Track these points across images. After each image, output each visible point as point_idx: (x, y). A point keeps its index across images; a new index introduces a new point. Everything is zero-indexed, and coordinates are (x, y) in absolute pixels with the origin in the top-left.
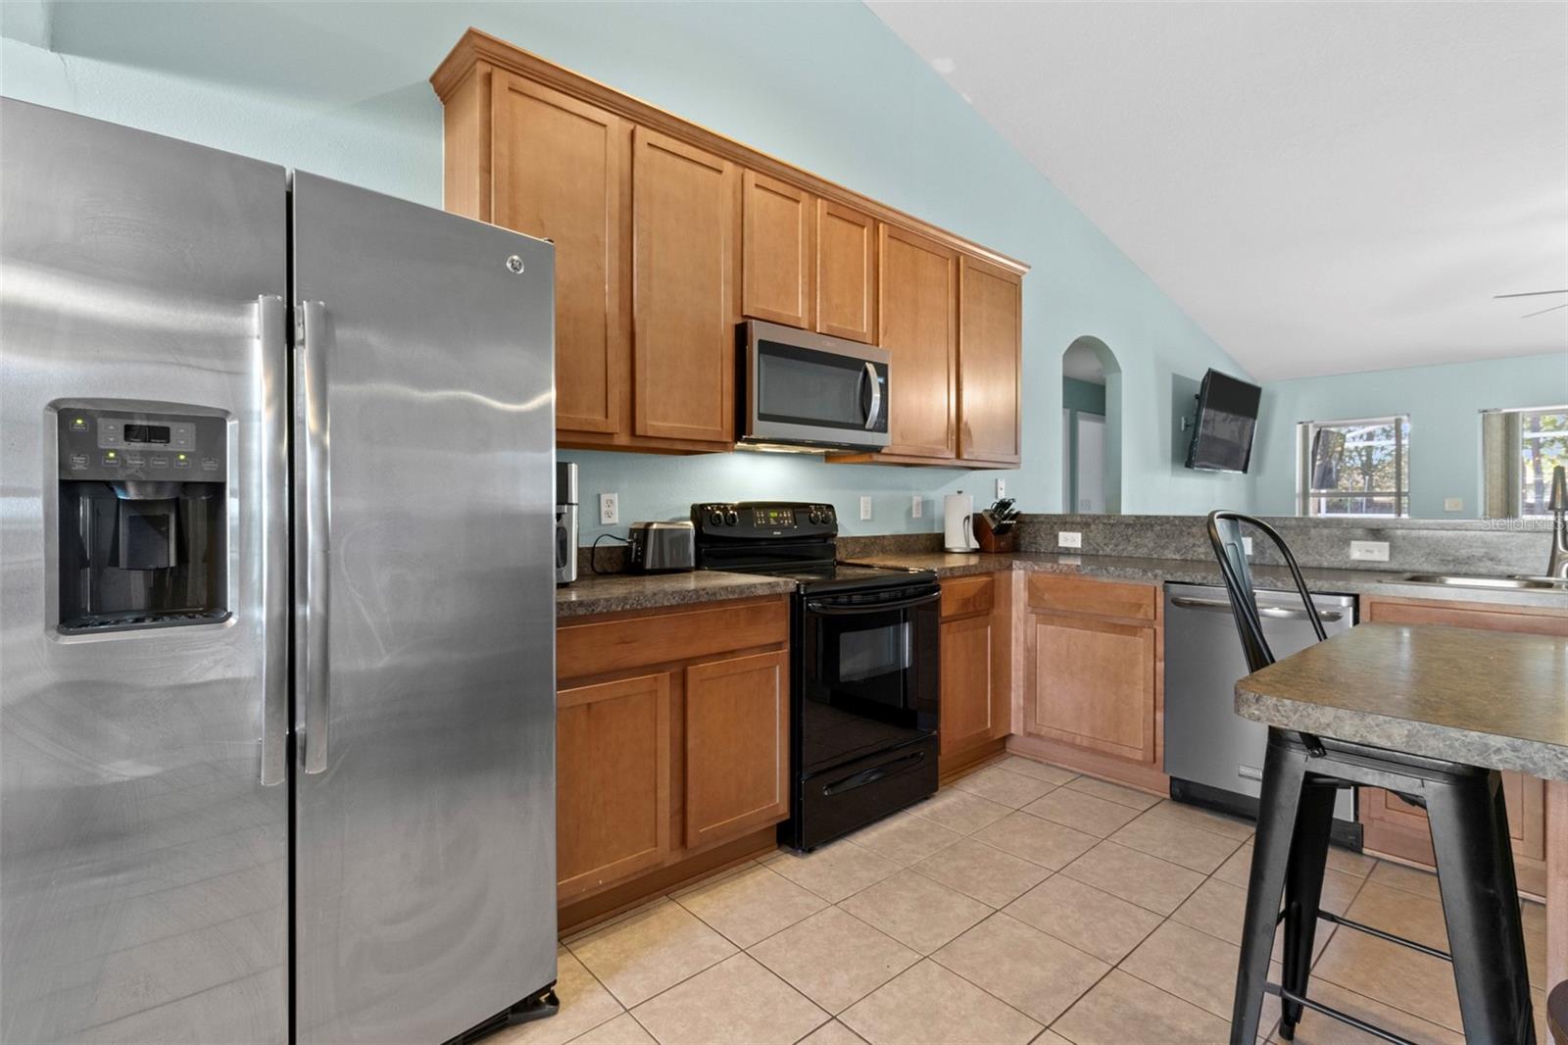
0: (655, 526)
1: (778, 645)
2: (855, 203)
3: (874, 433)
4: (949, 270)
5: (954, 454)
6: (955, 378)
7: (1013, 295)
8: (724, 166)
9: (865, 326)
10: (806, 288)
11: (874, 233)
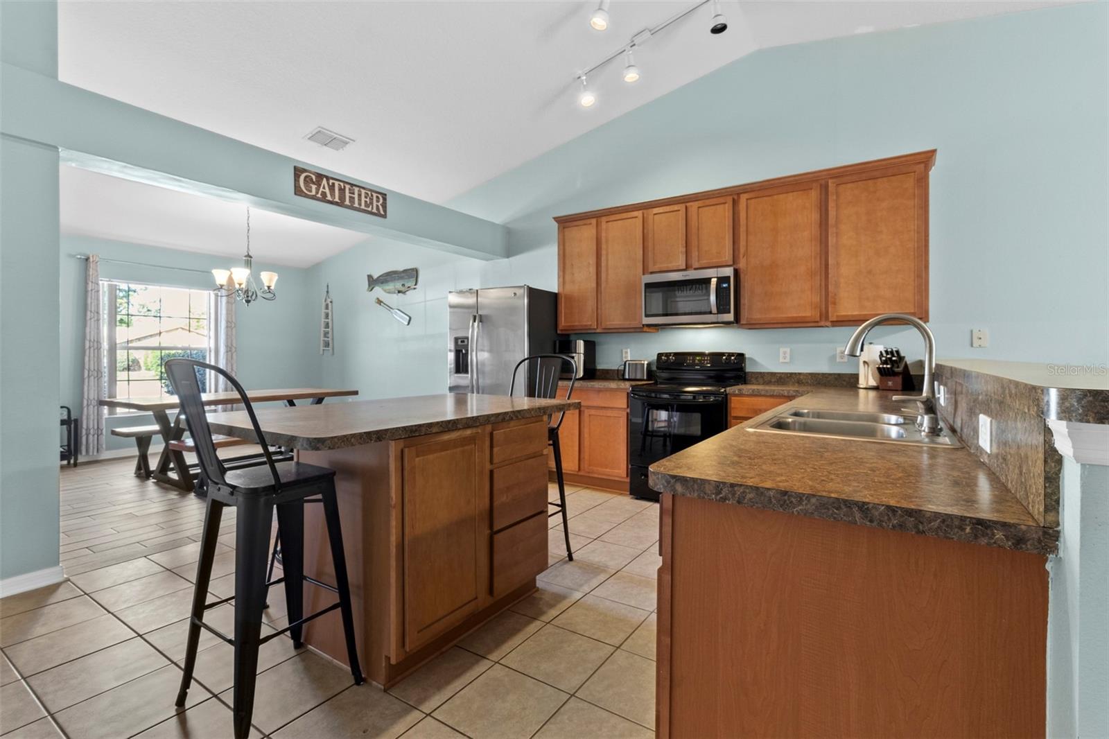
1: (624, 410)
2: (719, 193)
3: (719, 315)
4: (814, 195)
5: (824, 319)
6: (823, 266)
7: (909, 183)
8: (639, 214)
9: (728, 257)
10: (684, 250)
11: (735, 203)
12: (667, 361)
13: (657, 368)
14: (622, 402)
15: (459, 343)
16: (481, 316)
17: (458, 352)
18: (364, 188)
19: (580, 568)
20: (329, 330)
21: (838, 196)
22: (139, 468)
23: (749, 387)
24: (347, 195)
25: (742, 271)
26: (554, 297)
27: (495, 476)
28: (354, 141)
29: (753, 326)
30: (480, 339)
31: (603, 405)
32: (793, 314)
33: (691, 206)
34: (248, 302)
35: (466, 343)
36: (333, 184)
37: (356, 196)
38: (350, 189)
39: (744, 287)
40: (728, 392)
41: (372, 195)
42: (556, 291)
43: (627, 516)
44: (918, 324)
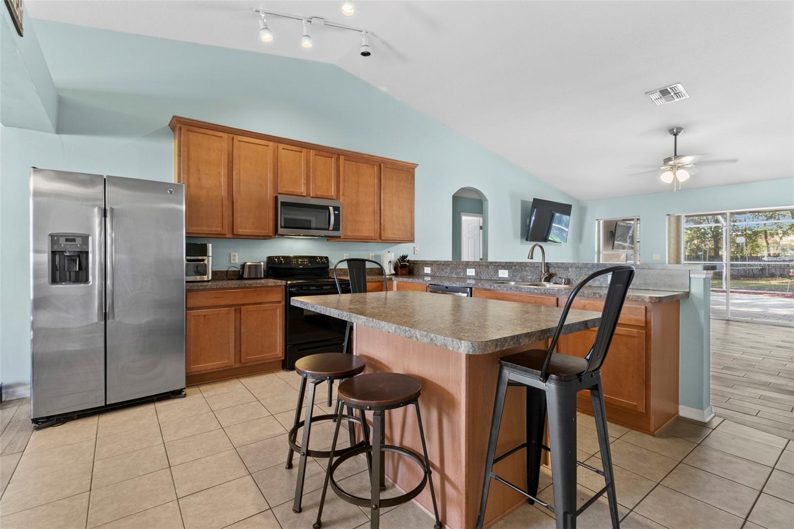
0: (248, 264)
1: (279, 302)
2: (328, 150)
3: (333, 231)
4: (376, 169)
5: (379, 238)
6: (379, 209)
8: (270, 144)
9: (333, 193)
10: (305, 181)
11: (338, 160)
16: (113, 210)
21: (384, 174)
29: (346, 240)
33: (310, 152)
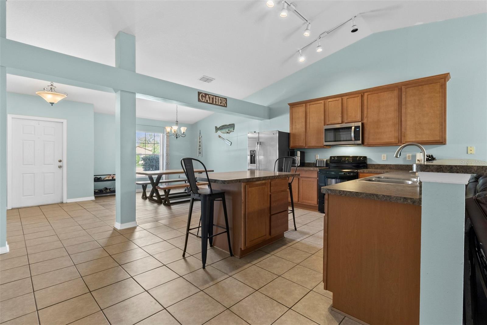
2: (355, 93)
3: (355, 141)
4: (396, 93)
5: (400, 142)
6: (400, 121)
7: (438, 87)
8: (322, 102)
9: (359, 118)
10: (341, 115)
11: (362, 96)
12: (334, 159)
13: (330, 162)
14: (315, 175)
15: (252, 152)
16: (260, 142)
17: (251, 156)
18: (220, 97)
19: (299, 233)
20: (201, 147)
21: (406, 93)
22: (143, 196)
23: (368, 170)
24: (214, 100)
25: (365, 124)
26: (289, 134)
27: (272, 196)
28: (215, 79)
29: (369, 145)
30: (260, 151)
31: (308, 176)
32: (387, 140)
33: (344, 98)
34: (177, 138)
35: (254, 152)
36: (210, 97)
37: (217, 100)
38: (215, 98)
39: (366, 130)
40: (358, 171)
41: (222, 99)
42: (289, 132)
43: (317, 218)
44: (420, 146)
